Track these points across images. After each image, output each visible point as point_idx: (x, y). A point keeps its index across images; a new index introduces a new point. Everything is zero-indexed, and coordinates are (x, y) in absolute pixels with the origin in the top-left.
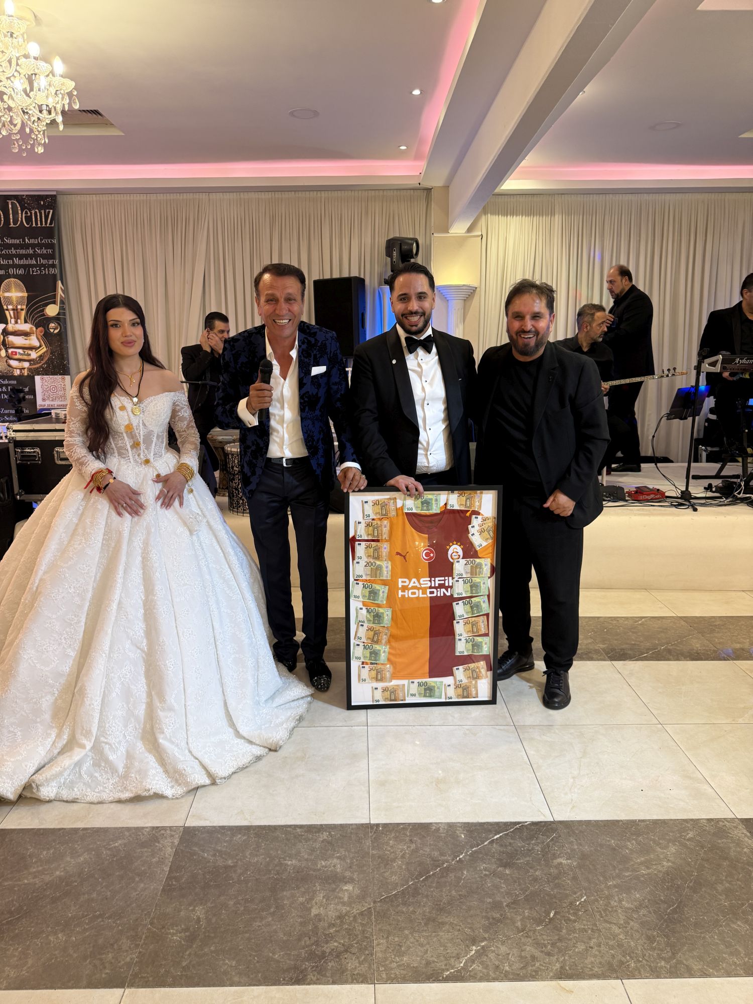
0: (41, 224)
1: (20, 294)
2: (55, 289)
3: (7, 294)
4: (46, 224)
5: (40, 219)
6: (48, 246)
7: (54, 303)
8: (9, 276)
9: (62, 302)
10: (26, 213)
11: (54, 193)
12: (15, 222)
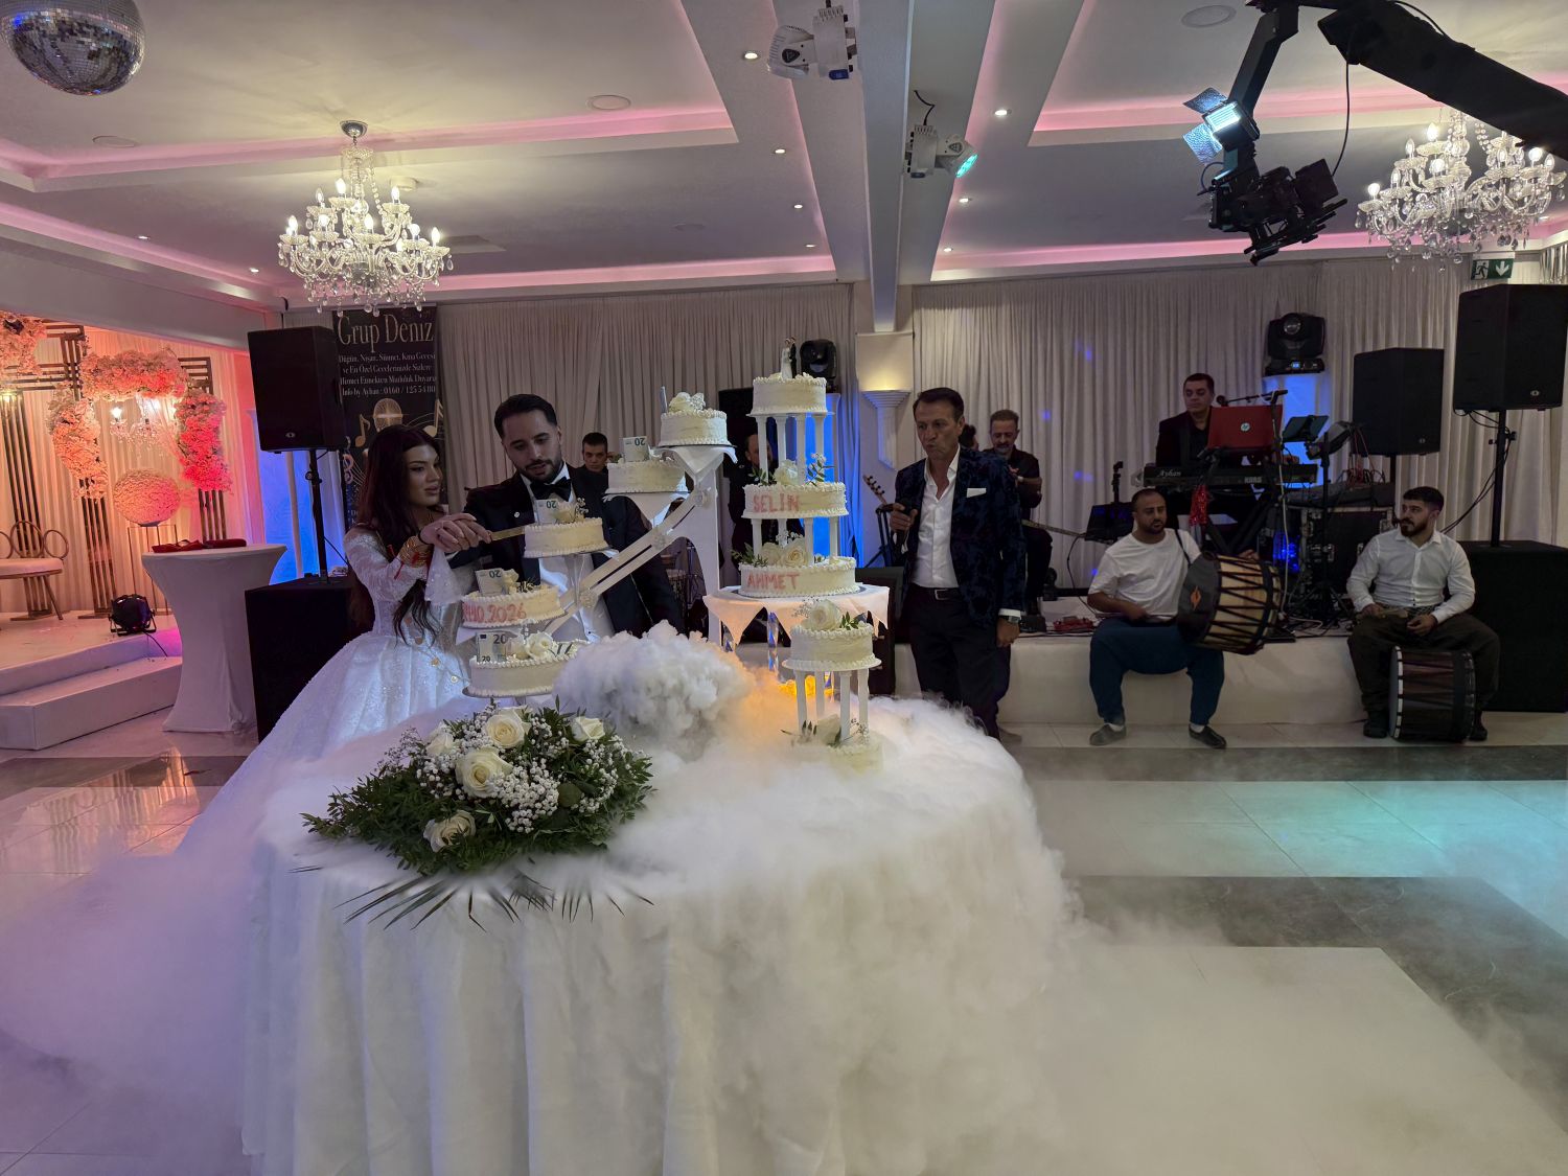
0: (420, 338)
1: (395, 415)
2: (433, 409)
3: (381, 416)
4: (424, 338)
5: (418, 334)
6: (426, 362)
7: (432, 424)
8: (384, 397)
9: (441, 423)
10: (404, 327)
11: (434, 305)
12: (391, 338)
